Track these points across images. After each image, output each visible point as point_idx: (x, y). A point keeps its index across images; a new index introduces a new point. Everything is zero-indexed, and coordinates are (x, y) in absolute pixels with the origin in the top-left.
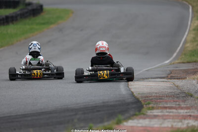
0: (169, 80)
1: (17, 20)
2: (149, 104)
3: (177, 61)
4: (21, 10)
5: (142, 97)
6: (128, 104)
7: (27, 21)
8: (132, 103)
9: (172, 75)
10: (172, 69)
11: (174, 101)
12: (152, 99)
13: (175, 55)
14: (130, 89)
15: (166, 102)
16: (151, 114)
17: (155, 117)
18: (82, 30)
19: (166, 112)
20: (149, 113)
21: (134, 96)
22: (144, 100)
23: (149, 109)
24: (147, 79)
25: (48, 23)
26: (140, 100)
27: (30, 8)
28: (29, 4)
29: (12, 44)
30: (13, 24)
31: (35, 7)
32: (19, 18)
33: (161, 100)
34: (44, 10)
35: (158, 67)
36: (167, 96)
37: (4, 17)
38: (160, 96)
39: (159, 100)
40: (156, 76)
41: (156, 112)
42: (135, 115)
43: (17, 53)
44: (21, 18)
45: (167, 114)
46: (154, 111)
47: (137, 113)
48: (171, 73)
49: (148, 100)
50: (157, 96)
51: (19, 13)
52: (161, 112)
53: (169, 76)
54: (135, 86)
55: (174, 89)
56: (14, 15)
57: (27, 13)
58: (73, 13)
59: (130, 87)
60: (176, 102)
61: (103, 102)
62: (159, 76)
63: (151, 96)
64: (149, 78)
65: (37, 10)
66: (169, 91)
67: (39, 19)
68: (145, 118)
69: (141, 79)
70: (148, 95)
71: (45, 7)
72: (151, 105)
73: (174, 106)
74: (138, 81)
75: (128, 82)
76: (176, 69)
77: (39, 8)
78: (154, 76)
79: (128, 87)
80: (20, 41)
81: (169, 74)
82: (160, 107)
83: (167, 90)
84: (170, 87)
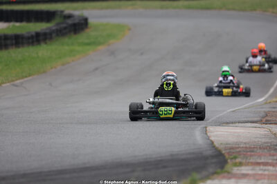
0: (264, 126)
1: (51, 38)
2: (235, 158)
3: (275, 100)
4: (58, 24)
5: (225, 149)
6: (206, 158)
7: (66, 40)
8: (213, 157)
9: (267, 118)
10: (267, 110)
11: (270, 155)
12: (240, 151)
13: (272, 90)
14: (208, 138)
15: (260, 156)
16: (238, 172)
17: (245, 176)
18: (142, 54)
19: (258, 170)
20: (236, 170)
21: (214, 147)
22: (228, 153)
23: (236, 165)
24: (232, 123)
25: (94, 43)
26: (223, 152)
27: (70, 21)
28: (70, 16)
29: (45, 72)
30: (46, 43)
31: (76, 21)
32: (54, 35)
33: (253, 153)
34: (89, 25)
36: (260, 148)
37: (34, 34)
38: (250, 148)
39: (249, 153)
40: (246, 119)
41: (245, 170)
42: (215, 173)
43: (51, 84)
44: (57, 35)
45: (260, 172)
46: (243, 168)
47: (219, 170)
48: (267, 116)
49: (233, 153)
50: (246, 148)
51: (54, 28)
52: (252, 170)
53: (264, 120)
54: (216, 133)
55: (271, 138)
56: (48, 31)
57: (65, 28)
58: (130, 29)
59: (208, 134)
60: (273, 155)
61: (172, 155)
62: (250, 119)
63: (239, 148)
64: (235, 123)
65: (80, 26)
66: (263, 140)
67: (82, 37)
68: (230, 178)
69: (224, 123)
70: (234, 146)
71: (91, 21)
72: (238, 160)
73: (270, 161)
74: (219, 125)
75: (206, 127)
76: (273, 110)
77: (83, 22)
78: (243, 119)
79: (206, 134)
80: (55, 68)
81: (263, 118)
82: (251, 162)
83: (260, 140)
84: (265, 135)
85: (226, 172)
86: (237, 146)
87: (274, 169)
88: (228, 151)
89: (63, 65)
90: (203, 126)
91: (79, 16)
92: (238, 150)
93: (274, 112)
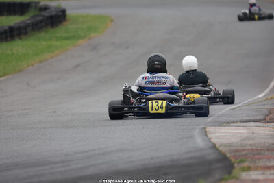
0: (268, 124)
1: (26, 33)
2: (242, 162)
4: (33, 17)
5: (230, 152)
6: (210, 163)
7: (42, 34)
8: (218, 161)
9: (271, 116)
10: (270, 107)
12: (246, 154)
13: (272, 84)
14: (210, 140)
15: (269, 159)
16: (247, 178)
18: (127, 48)
19: (269, 175)
20: (244, 175)
21: (217, 150)
22: (234, 156)
23: (244, 169)
24: (233, 123)
25: (74, 37)
26: (228, 155)
27: (46, 14)
28: (45, 8)
29: (21, 71)
30: (21, 39)
31: (53, 14)
32: (29, 29)
33: (261, 156)
34: (68, 18)
35: (248, 104)
36: (268, 150)
37: (7, 28)
38: (257, 150)
39: (257, 156)
40: (248, 118)
41: (254, 175)
42: (222, 179)
43: (28, 84)
44: (33, 29)
45: (271, 177)
46: (252, 173)
47: (226, 176)
48: (270, 113)
49: (239, 156)
50: (252, 150)
51: (29, 22)
52: (263, 174)
53: (268, 118)
54: (217, 134)
56: (22, 25)
57: (41, 21)
58: (112, 21)
59: (209, 136)
62: (252, 118)
63: (244, 150)
64: (236, 122)
65: (57, 18)
66: (270, 141)
67: (60, 31)
69: (224, 123)
70: (239, 148)
71: (68, 13)
72: (246, 164)
74: (219, 125)
75: (205, 128)
77: (60, 14)
78: (245, 118)
79: (206, 135)
80: (32, 65)
81: (267, 115)
82: (261, 167)
83: (267, 141)
84: (271, 135)
85: (234, 177)
86: (242, 148)
88: (233, 154)
89: (41, 62)
90: (202, 127)
91: (56, 8)
92: (244, 153)
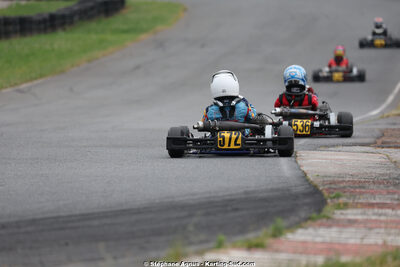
0: (379, 150)
1: (72, 23)
2: (338, 197)
3: (395, 112)
4: (81, 3)
5: (324, 183)
6: (296, 197)
7: (93, 25)
8: (306, 195)
9: (384, 139)
10: (383, 127)
11: (389, 193)
12: (344, 187)
13: (391, 98)
14: (299, 168)
15: (373, 194)
16: (342, 217)
17: (351, 223)
19: (372, 214)
20: (338, 214)
21: (307, 180)
22: (328, 189)
23: (339, 207)
24: (333, 146)
26: (321, 188)
29: (62, 72)
30: (64, 30)
32: (76, 18)
33: (363, 190)
34: (127, 4)
35: (357, 123)
36: (374, 183)
37: (46, 16)
38: (360, 182)
39: (358, 190)
40: (353, 141)
41: (352, 214)
42: (309, 218)
44: (81, 19)
45: (374, 218)
46: (349, 211)
47: (314, 215)
48: (383, 135)
49: (335, 189)
50: (354, 182)
51: (76, 8)
52: (361, 214)
53: (379, 142)
54: (310, 161)
55: (389, 168)
56: (67, 13)
57: (92, 8)
58: (186, 10)
59: (299, 162)
60: (394, 193)
61: (246, 193)
62: (359, 141)
63: (342, 182)
64: (338, 145)
66: (379, 171)
68: (330, 226)
69: (322, 146)
70: (336, 179)
72: (342, 200)
73: (389, 202)
74: (315, 149)
75: (296, 153)
76: (393, 127)
78: (349, 141)
79: (296, 162)
81: (378, 138)
82: (361, 203)
83: (374, 171)
84: (381, 163)
85: (324, 217)
86: (341, 179)
87: (394, 212)
88: (326, 187)
89: (89, 61)
92: (342, 185)
93: (394, 130)
